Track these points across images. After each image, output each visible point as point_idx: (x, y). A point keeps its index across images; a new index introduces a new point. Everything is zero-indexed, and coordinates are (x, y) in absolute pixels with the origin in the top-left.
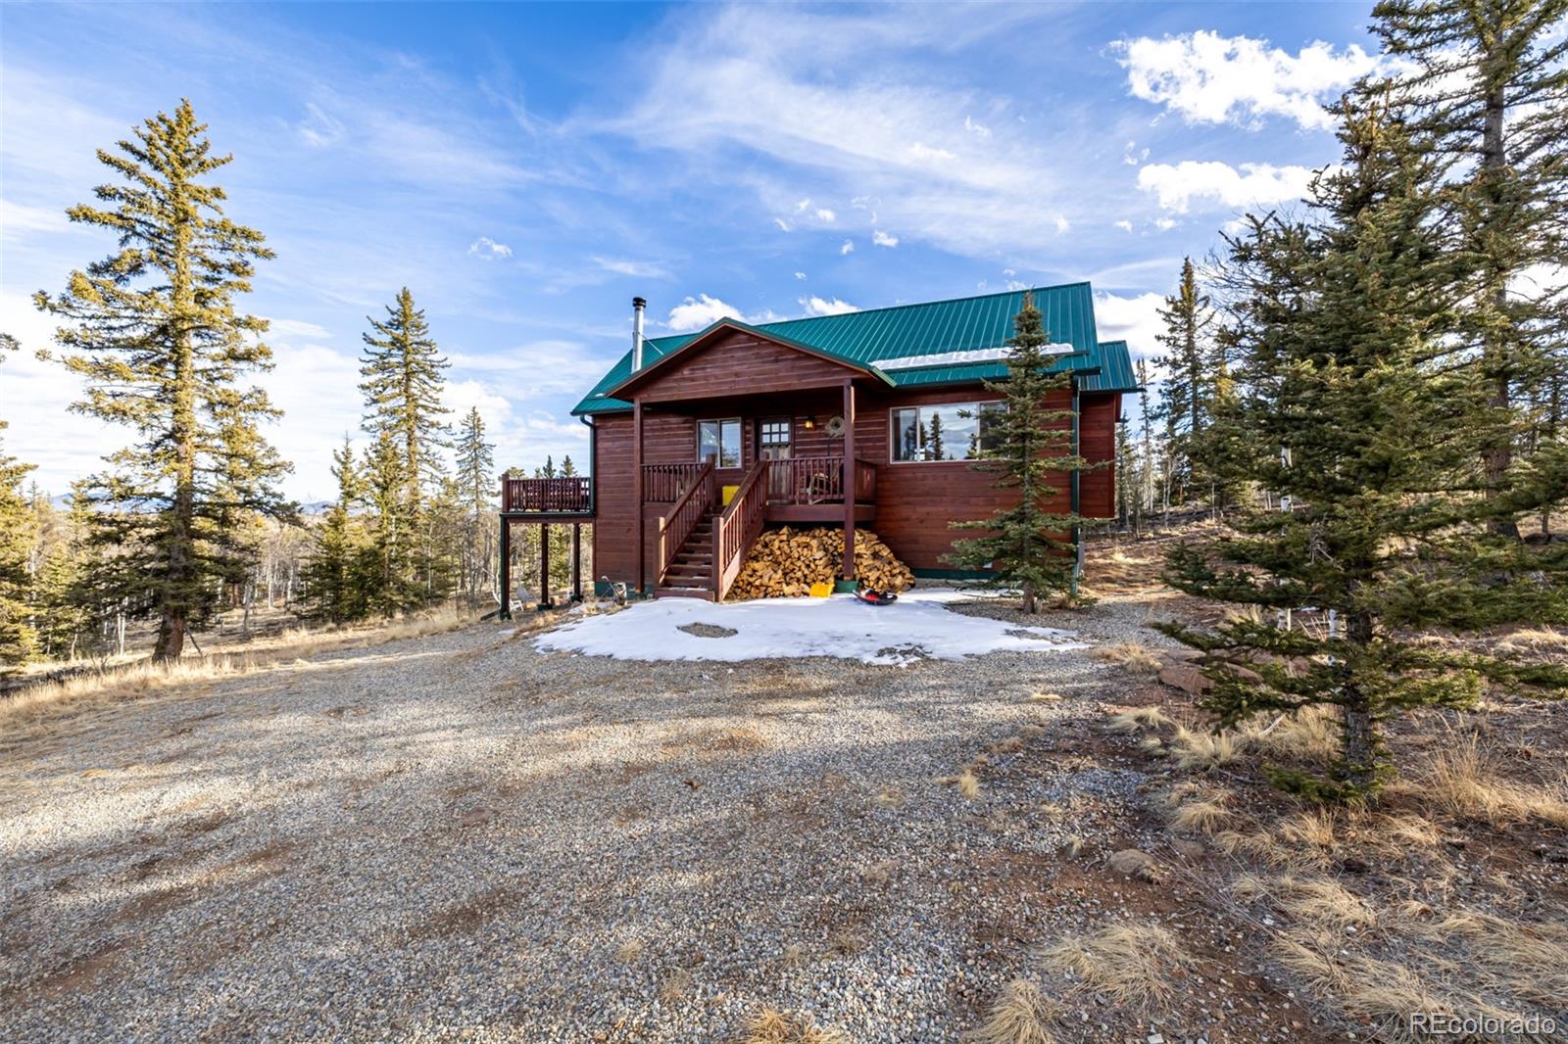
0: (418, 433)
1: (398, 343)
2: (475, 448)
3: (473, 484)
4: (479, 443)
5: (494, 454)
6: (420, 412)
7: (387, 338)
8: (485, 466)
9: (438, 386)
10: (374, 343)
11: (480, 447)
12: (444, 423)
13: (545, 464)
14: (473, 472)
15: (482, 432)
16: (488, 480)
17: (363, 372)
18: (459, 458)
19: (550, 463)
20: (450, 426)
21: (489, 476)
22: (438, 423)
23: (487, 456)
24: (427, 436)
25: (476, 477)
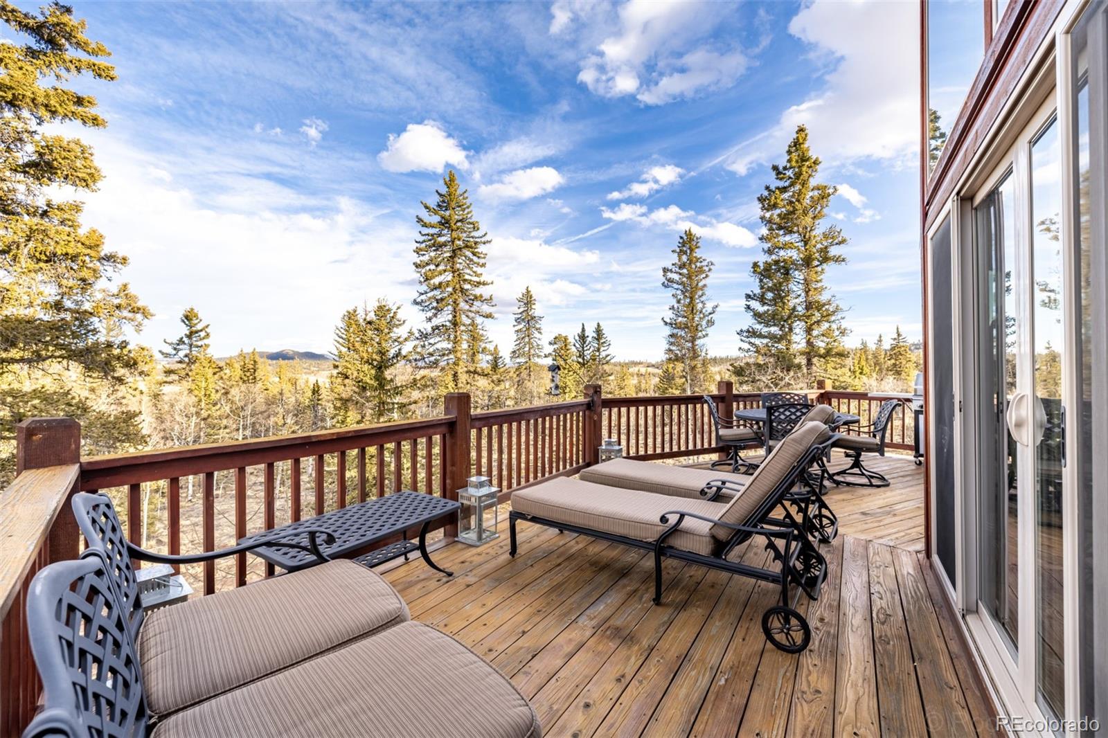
0: (463, 305)
1: (445, 223)
2: (527, 320)
3: (527, 349)
4: (531, 316)
5: (543, 324)
6: (467, 286)
7: (435, 219)
8: (536, 335)
9: (482, 261)
10: (425, 225)
11: (532, 319)
12: (486, 296)
13: (580, 331)
14: (527, 339)
15: (533, 307)
16: (538, 345)
17: (417, 251)
18: (517, 328)
19: (583, 330)
20: (491, 299)
21: (539, 342)
22: (481, 296)
23: (538, 326)
24: (472, 309)
25: (529, 343)
